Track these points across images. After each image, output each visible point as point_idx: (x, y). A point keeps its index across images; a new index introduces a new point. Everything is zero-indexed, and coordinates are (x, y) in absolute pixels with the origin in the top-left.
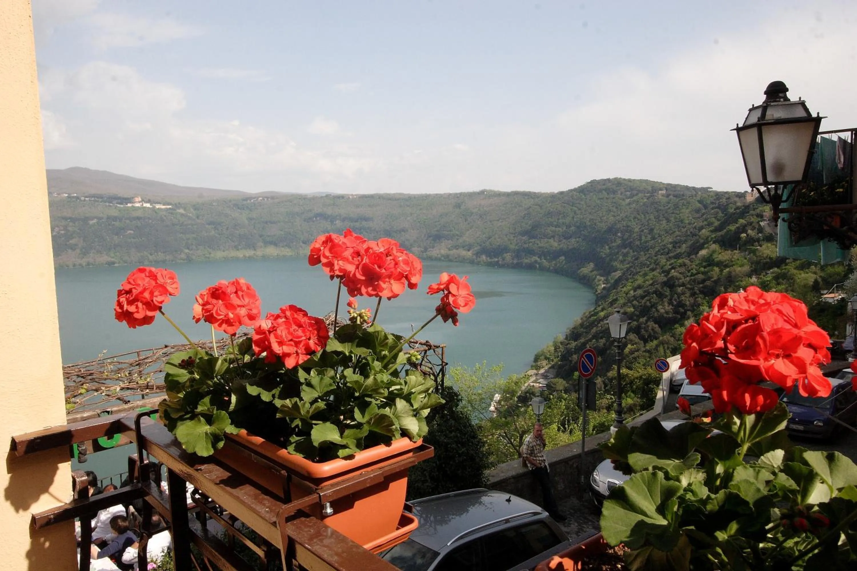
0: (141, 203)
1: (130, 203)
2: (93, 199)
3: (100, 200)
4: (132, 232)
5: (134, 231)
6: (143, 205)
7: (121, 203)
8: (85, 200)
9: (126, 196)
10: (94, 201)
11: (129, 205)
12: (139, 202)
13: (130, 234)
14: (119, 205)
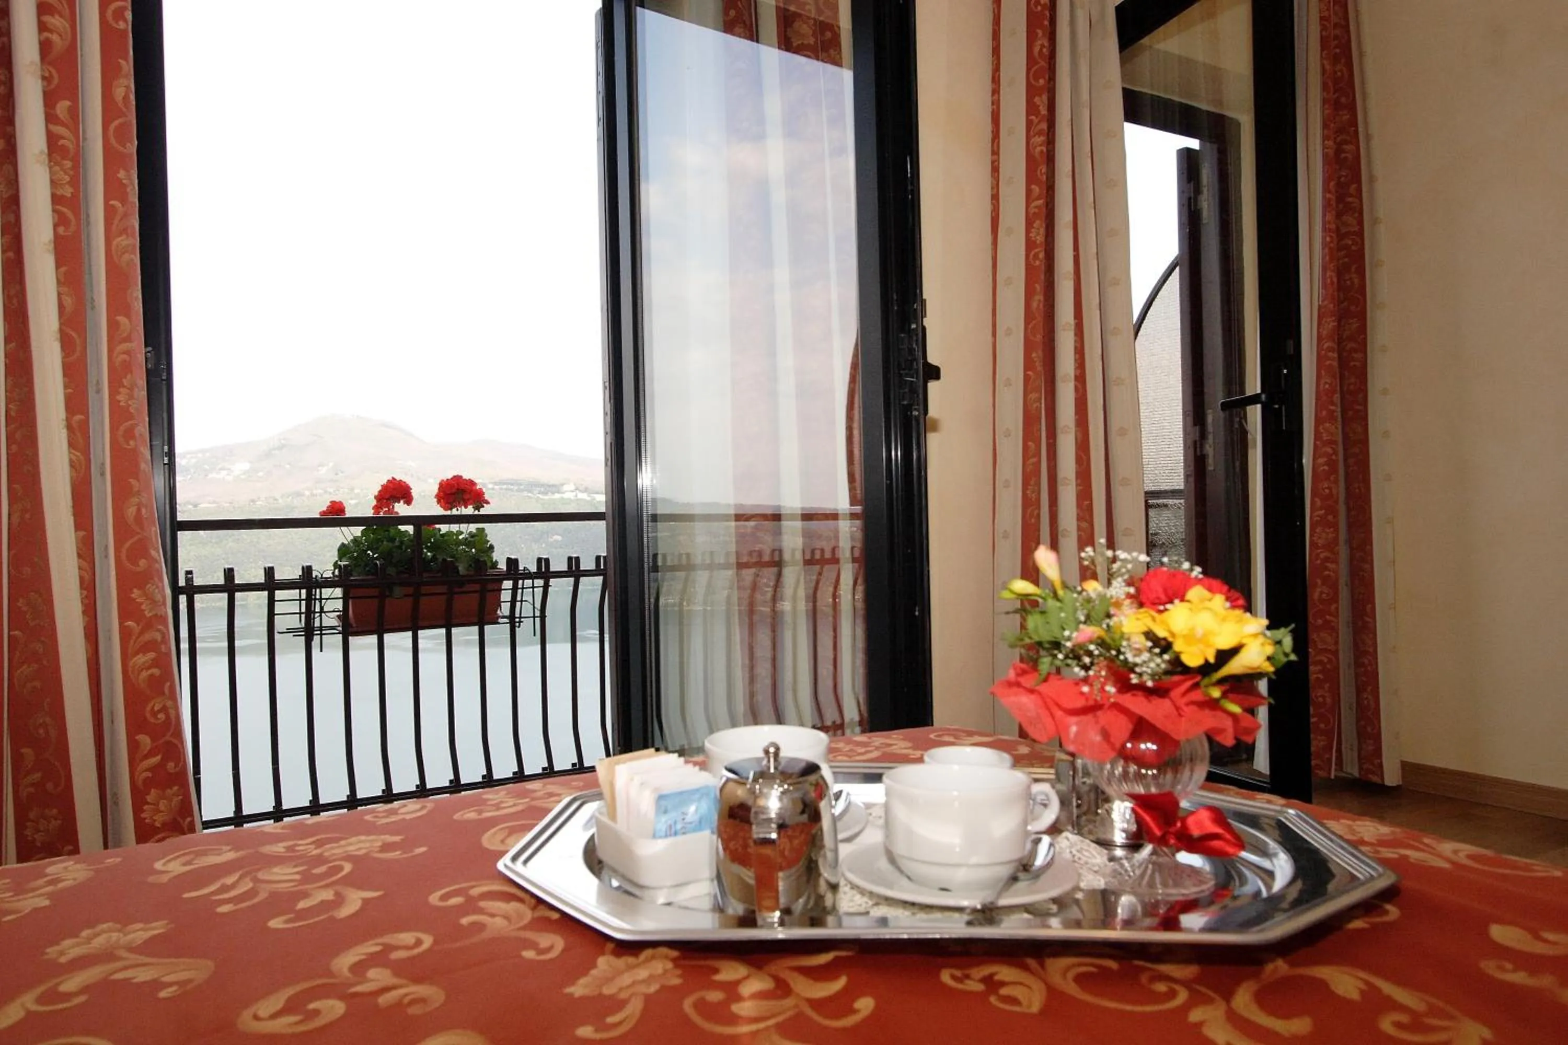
0: (574, 494)
1: (558, 492)
2: (505, 487)
3: (516, 488)
4: (559, 538)
5: (563, 537)
6: (576, 496)
7: (546, 493)
8: (493, 489)
9: (552, 482)
10: (506, 489)
11: (557, 496)
12: (572, 491)
13: (556, 541)
14: (541, 496)
